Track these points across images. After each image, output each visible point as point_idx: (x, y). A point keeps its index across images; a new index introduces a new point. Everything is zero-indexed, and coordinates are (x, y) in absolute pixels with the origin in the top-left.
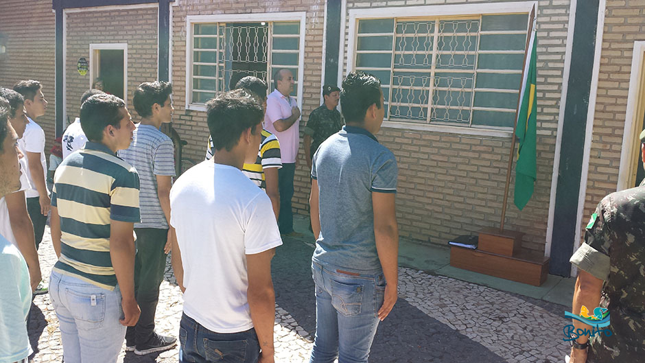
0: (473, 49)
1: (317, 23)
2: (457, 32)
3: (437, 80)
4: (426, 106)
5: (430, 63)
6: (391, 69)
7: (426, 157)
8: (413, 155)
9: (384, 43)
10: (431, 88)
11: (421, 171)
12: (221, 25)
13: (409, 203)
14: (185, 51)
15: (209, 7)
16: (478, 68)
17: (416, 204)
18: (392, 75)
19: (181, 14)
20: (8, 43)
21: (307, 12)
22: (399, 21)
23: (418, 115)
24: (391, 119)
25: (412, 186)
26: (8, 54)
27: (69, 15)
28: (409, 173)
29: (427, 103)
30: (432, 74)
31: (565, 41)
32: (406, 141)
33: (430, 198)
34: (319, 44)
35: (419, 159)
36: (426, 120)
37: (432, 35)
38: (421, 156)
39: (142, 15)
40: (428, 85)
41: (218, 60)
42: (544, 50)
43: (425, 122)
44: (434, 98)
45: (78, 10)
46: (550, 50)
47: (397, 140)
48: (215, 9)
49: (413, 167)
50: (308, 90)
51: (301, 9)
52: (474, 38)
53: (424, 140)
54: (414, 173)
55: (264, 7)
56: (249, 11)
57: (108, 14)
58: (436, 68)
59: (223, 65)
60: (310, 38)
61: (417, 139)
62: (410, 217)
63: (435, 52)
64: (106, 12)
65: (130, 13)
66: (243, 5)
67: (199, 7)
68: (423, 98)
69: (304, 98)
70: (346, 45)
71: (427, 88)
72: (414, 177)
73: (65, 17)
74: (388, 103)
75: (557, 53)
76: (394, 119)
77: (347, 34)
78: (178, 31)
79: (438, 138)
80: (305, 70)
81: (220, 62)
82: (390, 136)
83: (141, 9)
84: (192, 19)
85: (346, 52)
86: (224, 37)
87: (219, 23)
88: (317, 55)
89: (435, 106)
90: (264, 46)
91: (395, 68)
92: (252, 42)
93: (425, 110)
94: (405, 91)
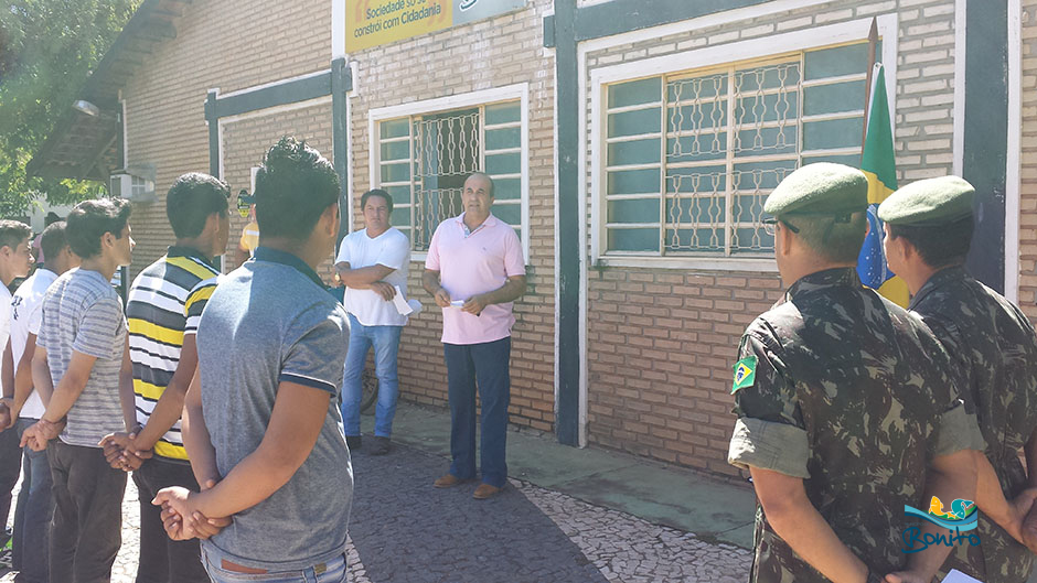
0: (791, 115)
1: (545, 99)
2: (764, 87)
3: (736, 178)
4: (721, 225)
5: (724, 146)
6: (660, 165)
7: (725, 317)
8: (705, 316)
9: (649, 120)
10: (728, 193)
11: (718, 345)
12: (416, 119)
13: (702, 405)
14: (368, 166)
15: (398, 93)
16: (804, 149)
17: (715, 408)
18: (663, 177)
19: (363, 108)
20: (157, 177)
21: (530, 82)
22: (670, 79)
23: (708, 242)
24: (667, 254)
25: (706, 373)
26: (157, 193)
27: (226, 127)
28: (698, 348)
29: (722, 220)
30: (729, 168)
31: (951, 81)
32: (690, 291)
34: (548, 134)
35: (713, 322)
36: (723, 250)
37: (724, 98)
38: (717, 316)
39: (313, 116)
40: (722, 188)
41: (412, 176)
42: (915, 102)
43: (722, 254)
44: (735, 210)
45: (236, 119)
46: (927, 101)
47: (677, 290)
48: (405, 95)
49: (704, 338)
50: (537, 213)
51: (522, 78)
52: (793, 95)
53: (720, 287)
54: (706, 349)
55: (471, 83)
56: (450, 92)
57: (272, 120)
58: (735, 156)
59: (420, 183)
60: (536, 125)
61: (709, 287)
62: (705, 430)
63: (731, 129)
64: (269, 117)
65: (299, 115)
66: (441, 84)
67: (385, 95)
68: (715, 211)
69: (531, 227)
70: (589, 131)
71: (722, 194)
72: (709, 355)
73: (220, 130)
74: (659, 225)
75: (940, 107)
76: (672, 253)
77: (589, 111)
78: (360, 137)
79: (742, 282)
80: (530, 179)
81: (416, 179)
82: (665, 284)
83: (312, 108)
84: (376, 114)
85: (589, 142)
86: (419, 137)
87: (413, 116)
88: (546, 152)
89: (736, 225)
90: (474, 146)
91: (668, 162)
92: (457, 142)
93: (721, 232)
94: (685, 202)
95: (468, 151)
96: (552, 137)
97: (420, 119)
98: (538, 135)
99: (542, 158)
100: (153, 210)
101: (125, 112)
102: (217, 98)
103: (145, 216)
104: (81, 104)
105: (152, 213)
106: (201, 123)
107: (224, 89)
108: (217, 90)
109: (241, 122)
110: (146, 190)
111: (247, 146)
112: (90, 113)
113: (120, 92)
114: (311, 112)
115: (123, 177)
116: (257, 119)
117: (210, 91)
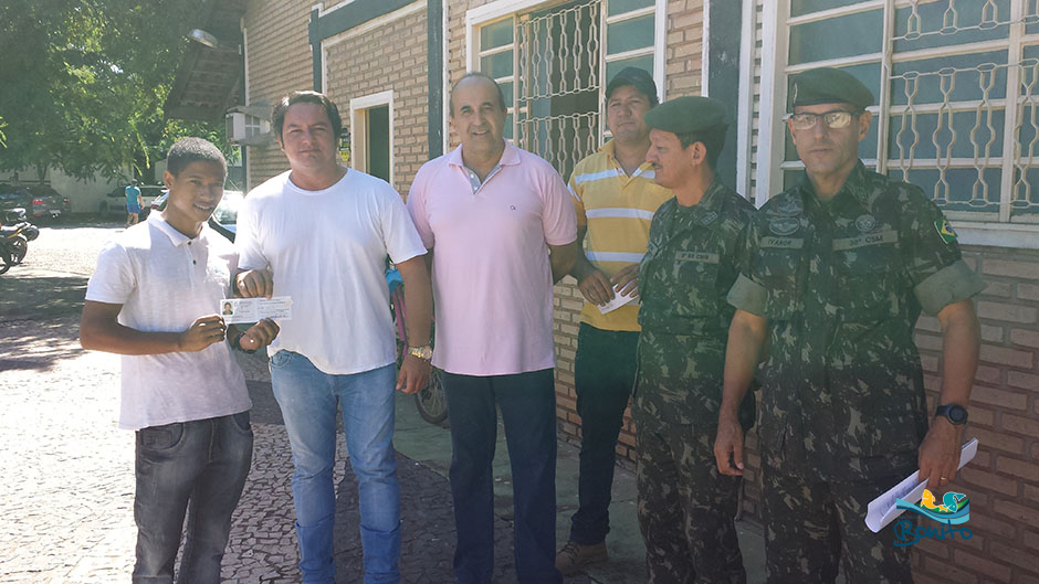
3: (1031, 71)
4: (994, 162)
5: (1005, 14)
6: (882, 56)
10: (1012, 102)
12: (522, 18)
18: (885, 78)
19: (460, 10)
23: (967, 194)
27: (329, 50)
29: (997, 151)
30: (1015, 56)
33: (1011, 477)
36: (996, 209)
39: (411, 27)
40: (1000, 92)
41: (516, 99)
43: (994, 216)
44: (1024, 134)
45: (336, 40)
57: (370, 38)
58: (1028, 30)
59: (525, 110)
64: (367, 34)
65: (396, 27)
68: (983, 136)
70: (759, 9)
71: (998, 103)
73: (324, 54)
78: (457, 50)
81: (521, 104)
83: (408, 17)
84: (476, 16)
85: (759, 26)
86: (526, 45)
87: (519, 15)
88: (690, 49)
89: (1025, 161)
90: (592, 52)
91: (895, 51)
92: (570, 48)
93: (994, 175)
94: (926, 121)
95: (585, 56)
96: (700, 25)
97: (526, 17)
98: (680, 23)
99: (685, 59)
100: (270, 154)
101: (246, 43)
102: (320, 15)
103: (263, 161)
104: (197, 34)
105: (268, 157)
106: (305, 49)
107: (327, 4)
108: (319, 6)
109: (344, 43)
110: (262, 132)
111: (347, 73)
112: (207, 43)
113: (242, 20)
114: (408, 23)
115: (235, 115)
116: (357, 37)
117: (314, 8)
